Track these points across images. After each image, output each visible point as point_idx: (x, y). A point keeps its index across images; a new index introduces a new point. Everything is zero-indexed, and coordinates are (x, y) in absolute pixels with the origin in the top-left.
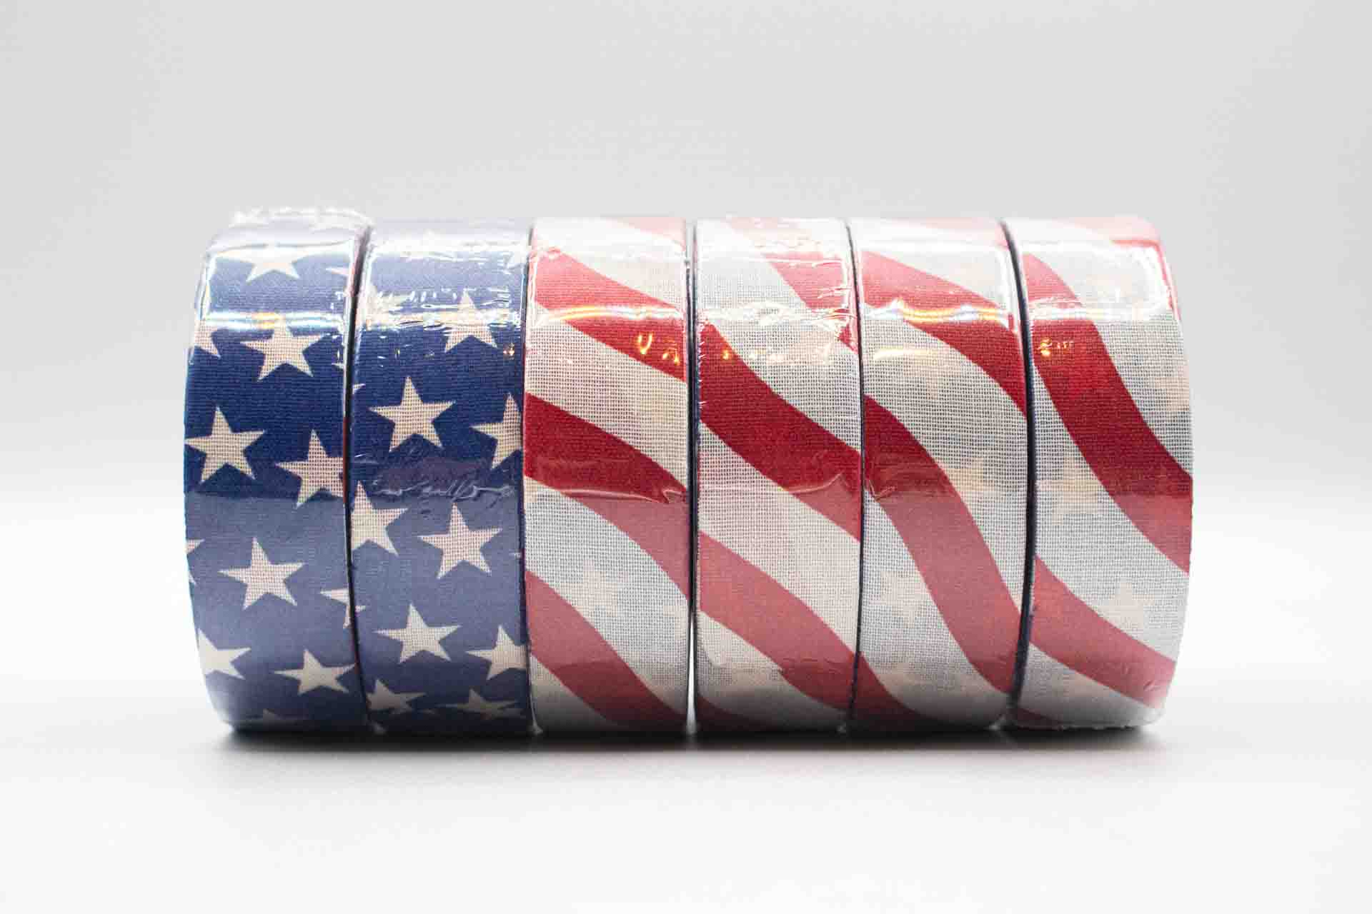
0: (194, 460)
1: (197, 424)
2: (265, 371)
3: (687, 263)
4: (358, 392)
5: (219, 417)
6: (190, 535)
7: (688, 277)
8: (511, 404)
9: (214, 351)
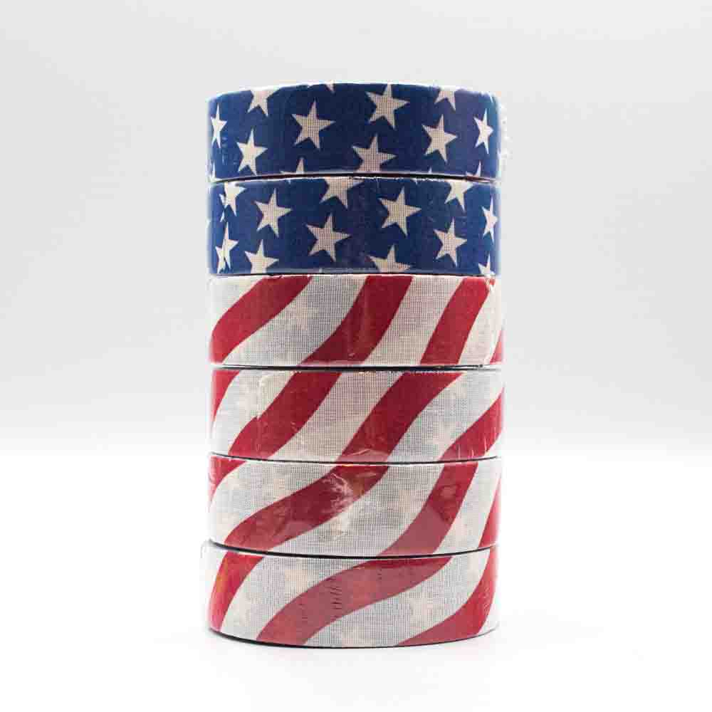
0: (379, 89)
1: (398, 91)
2: (427, 129)
3: (481, 366)
4: (412, 181)
5: (402, 103)
6: (336, 86)
7: (473, 366)
8: (405, 267)
9: (439, 99)
